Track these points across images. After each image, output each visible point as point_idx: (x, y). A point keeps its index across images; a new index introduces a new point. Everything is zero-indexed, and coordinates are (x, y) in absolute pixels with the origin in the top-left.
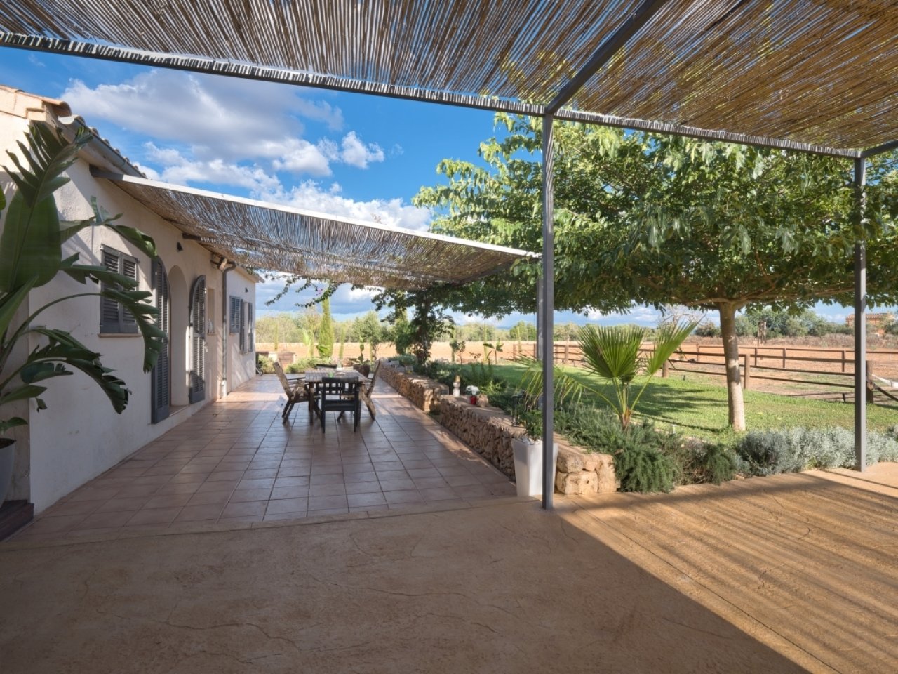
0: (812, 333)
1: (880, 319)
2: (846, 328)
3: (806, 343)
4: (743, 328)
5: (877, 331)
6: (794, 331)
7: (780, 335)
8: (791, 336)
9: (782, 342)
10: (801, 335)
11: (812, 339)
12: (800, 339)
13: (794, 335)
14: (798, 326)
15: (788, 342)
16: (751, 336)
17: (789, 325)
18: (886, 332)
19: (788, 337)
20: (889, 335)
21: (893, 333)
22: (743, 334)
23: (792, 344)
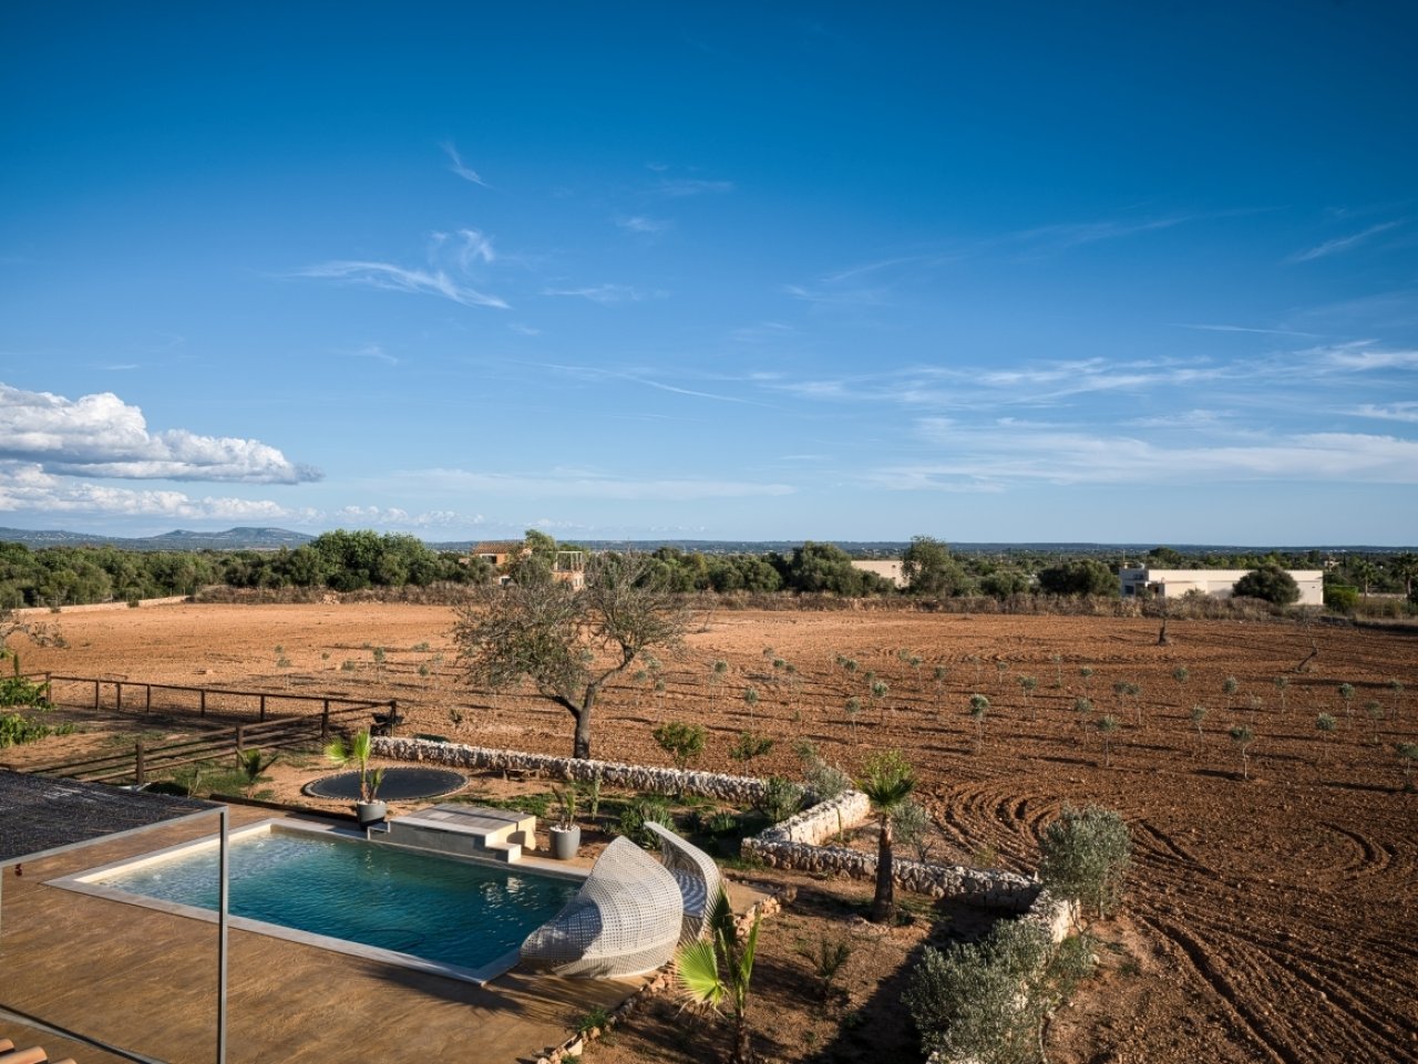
4: (309, 570)
6: (388, 576)
7: (369, 583)
8: (383, 586)
13: (387, 583)
15: (377, 596)
16: (321, 586)
19: (379, 586)
22: (308, 582)
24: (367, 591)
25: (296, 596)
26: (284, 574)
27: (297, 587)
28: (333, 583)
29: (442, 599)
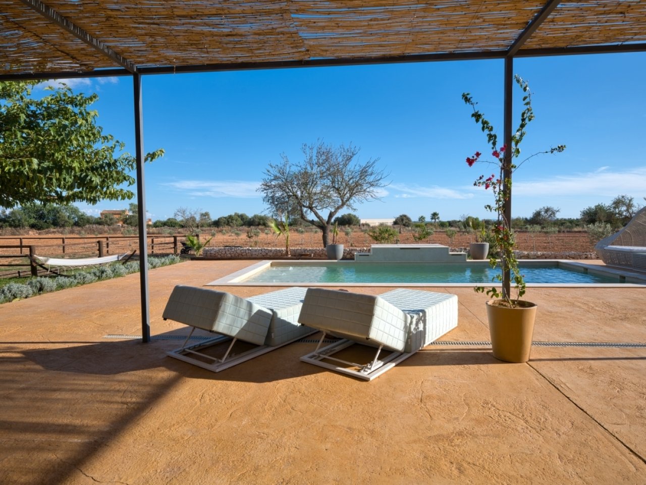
0: (76, 224)
1: (120, 214)
2: (99, 221)
3: (72, 232)
4: (19, 221)
5: (119, 222)
6: (63, 223)
7: (52, 226)
8: (60, 227)
9: (54, 232)
10: (68, 226)
11: (76, 229)
12: (68, 229)
13: (63, 226)
14: (66, 219)
15: (58, 231)
16: (27, 228)
17: (59, 218)
18: (124, 223)
19: (58, 227)
20: (125, 225)
21: (127, 224)
22: (19, 226)
23: (62, 233)
24: (52, 230)
25: (13, 232)
26: (4, 223)
27: (13, 229)
28: (33, 226)
29: (92, 232)
